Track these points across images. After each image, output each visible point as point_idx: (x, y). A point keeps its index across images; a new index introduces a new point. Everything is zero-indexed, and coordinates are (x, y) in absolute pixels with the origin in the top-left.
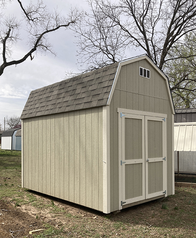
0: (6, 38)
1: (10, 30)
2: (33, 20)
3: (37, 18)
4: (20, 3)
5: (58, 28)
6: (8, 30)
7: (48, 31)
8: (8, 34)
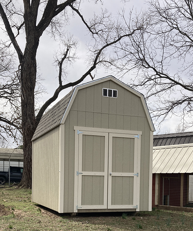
0: (63, 59)
1: (68, 50)
2: (97, 33)
3: (101, 30)
4: (81, 17)
5: (119, 39)
6: (66, 50)
7: (108, 45)
8: (66, 55)
